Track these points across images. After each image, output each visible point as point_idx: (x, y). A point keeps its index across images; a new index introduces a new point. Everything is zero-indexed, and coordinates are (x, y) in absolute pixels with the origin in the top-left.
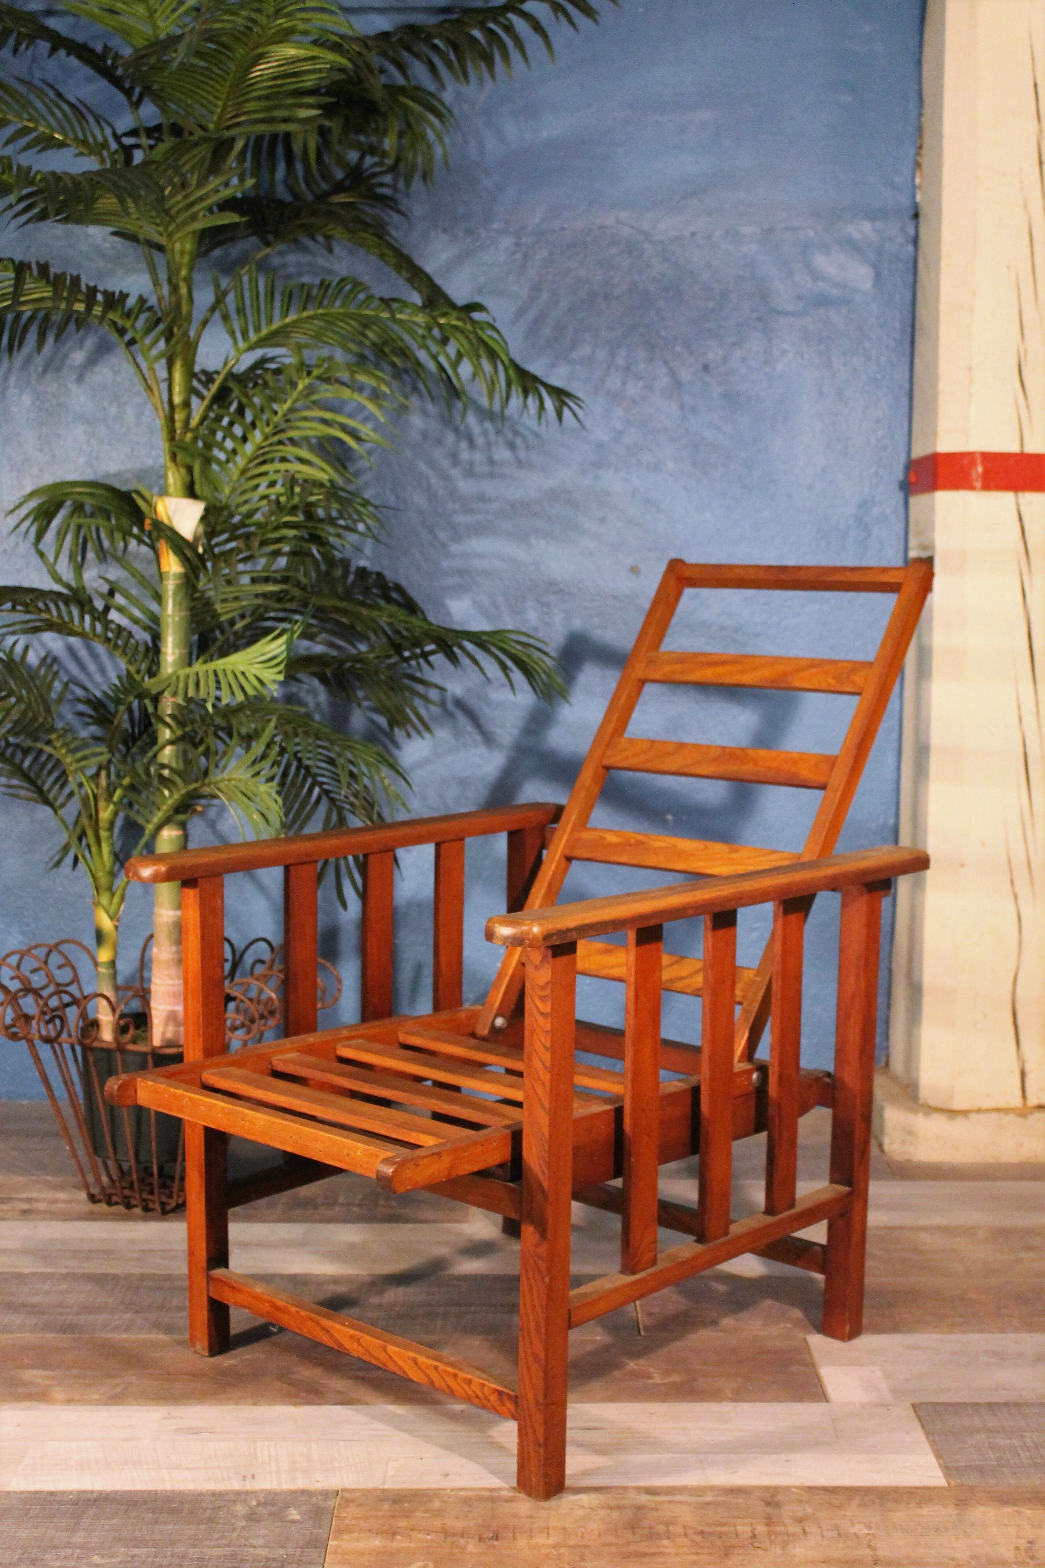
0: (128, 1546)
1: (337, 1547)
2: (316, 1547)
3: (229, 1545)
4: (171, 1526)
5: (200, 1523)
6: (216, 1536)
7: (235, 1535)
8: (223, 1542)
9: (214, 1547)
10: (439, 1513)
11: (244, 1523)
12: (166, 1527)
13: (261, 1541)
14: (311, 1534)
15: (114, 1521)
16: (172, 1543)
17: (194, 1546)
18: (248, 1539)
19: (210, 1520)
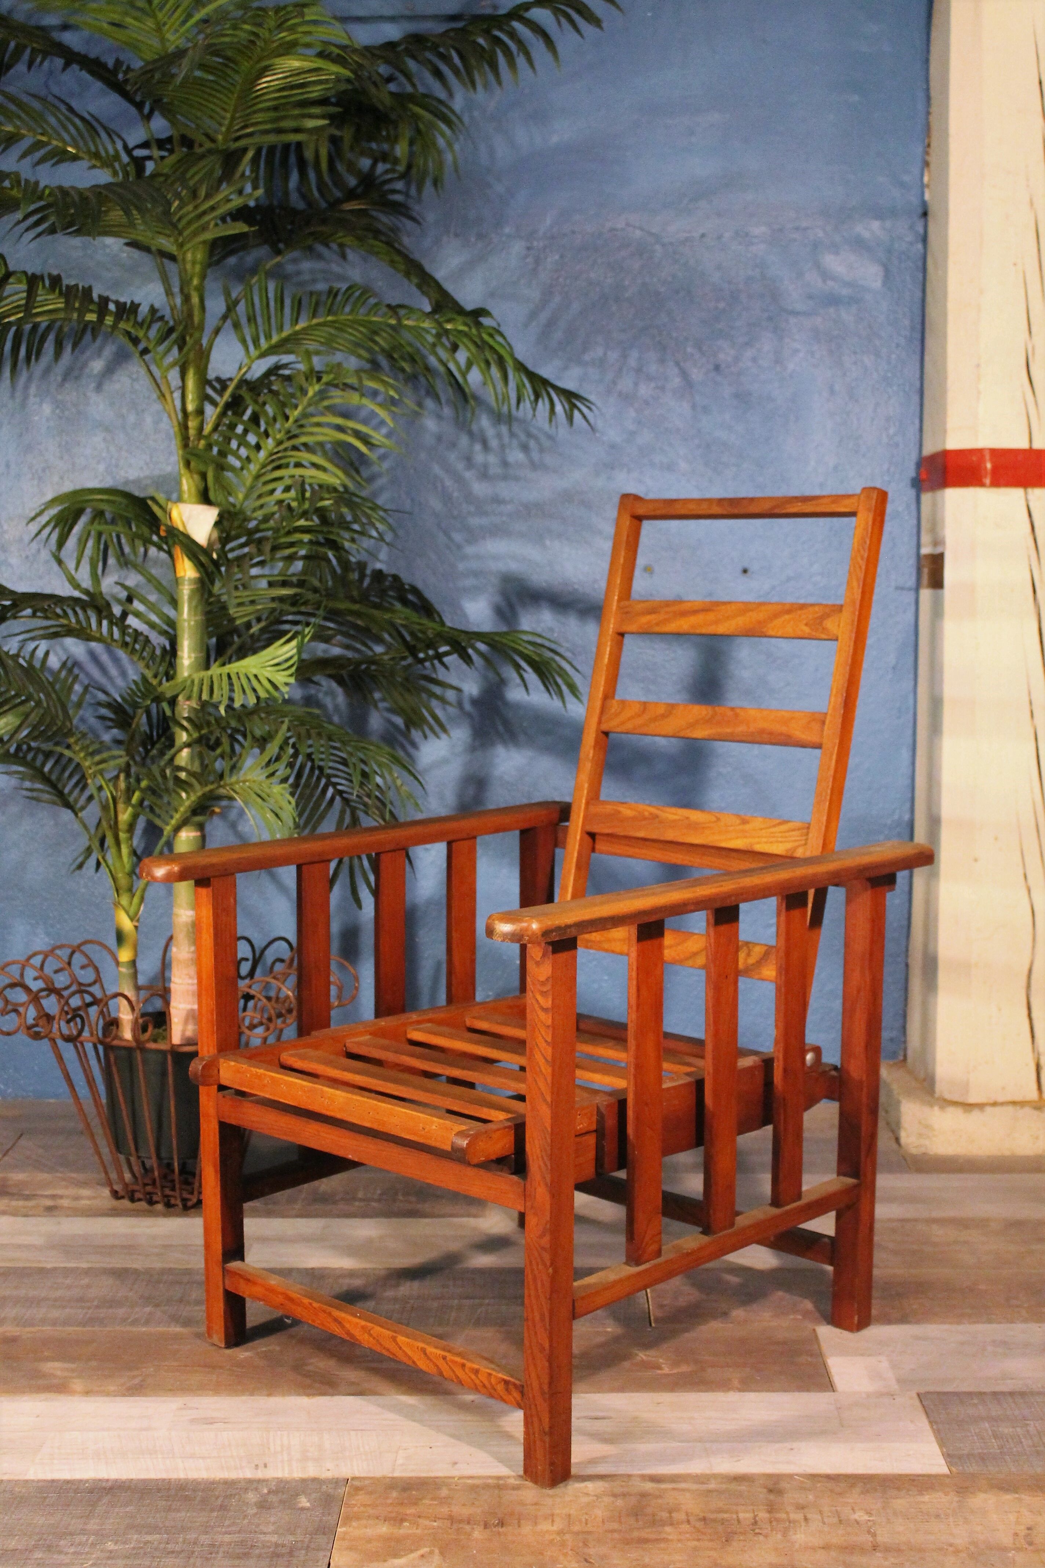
0: (140, 1533)
1: (345, 1533)
2: (324, 1534)
3: (239, 1532)
4: (183, 1514)
5: (212, 1510)
6: (227, 1523)
7: (246, 1521)
8: (233, 1529)
9: (226, 1533)
10: (444, 1501)
11: (255, 1510)
12: (179, 1515)
13: (271, 1528)
14: (321, 1521)
15: (128, 1509)
16: (184, 1529)
17: (206, 1533)
18: (258, 1525)
19: (223, 1508)
